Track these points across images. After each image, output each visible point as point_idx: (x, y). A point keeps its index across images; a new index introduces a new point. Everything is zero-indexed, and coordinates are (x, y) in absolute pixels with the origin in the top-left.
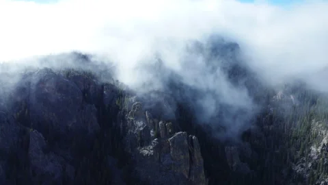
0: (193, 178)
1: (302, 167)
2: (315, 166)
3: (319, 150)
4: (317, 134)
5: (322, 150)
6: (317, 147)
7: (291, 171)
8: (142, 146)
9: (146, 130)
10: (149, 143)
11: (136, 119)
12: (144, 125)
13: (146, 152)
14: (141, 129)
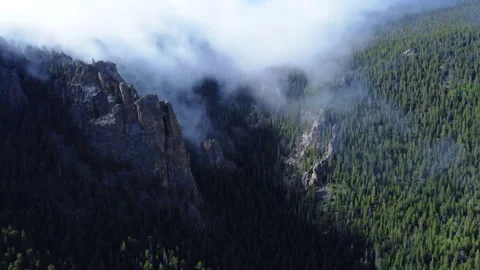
0: (171, 151)
1: (294, 158)
2: (307, 155)
3: (310, 135)
4: (306, 122)
5: (313, 135)
6: (309, 133)
7: (283, 165)
8: (97, 117)
9: (101, 96)
10: (107, 111)
11: (84, 85)
12: (97, 90)
13: (104, 122)
14: (94, 95)
